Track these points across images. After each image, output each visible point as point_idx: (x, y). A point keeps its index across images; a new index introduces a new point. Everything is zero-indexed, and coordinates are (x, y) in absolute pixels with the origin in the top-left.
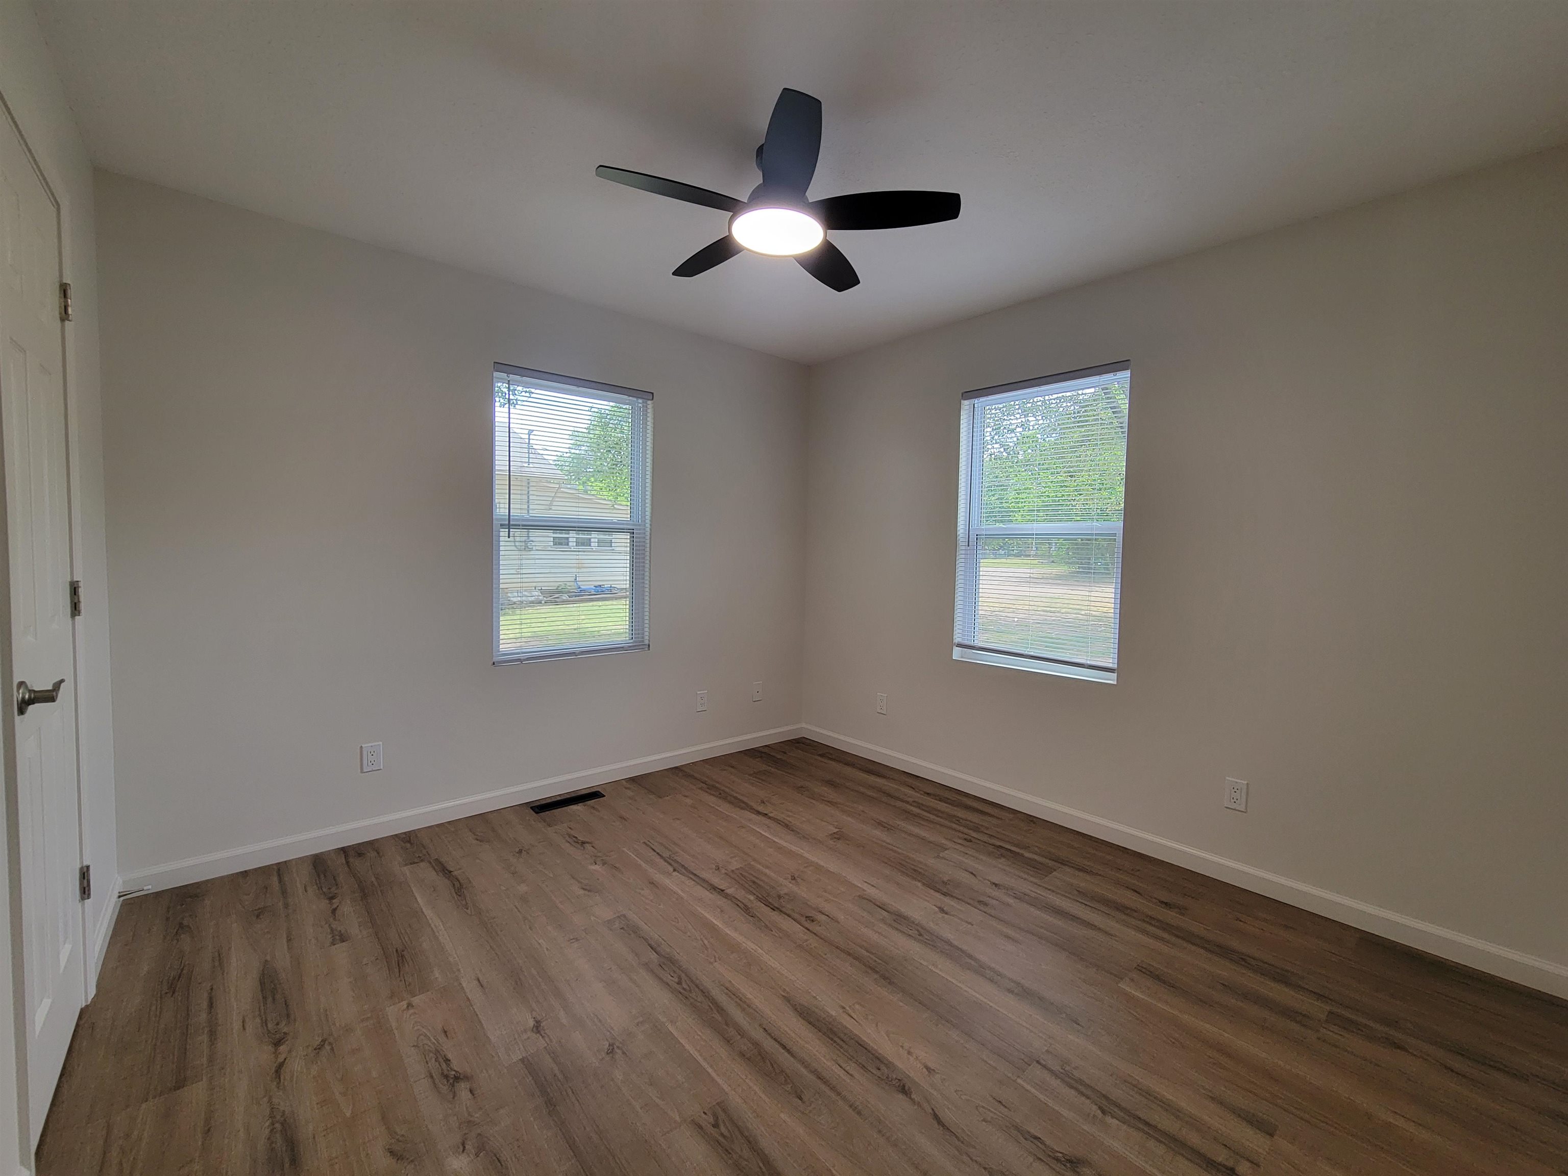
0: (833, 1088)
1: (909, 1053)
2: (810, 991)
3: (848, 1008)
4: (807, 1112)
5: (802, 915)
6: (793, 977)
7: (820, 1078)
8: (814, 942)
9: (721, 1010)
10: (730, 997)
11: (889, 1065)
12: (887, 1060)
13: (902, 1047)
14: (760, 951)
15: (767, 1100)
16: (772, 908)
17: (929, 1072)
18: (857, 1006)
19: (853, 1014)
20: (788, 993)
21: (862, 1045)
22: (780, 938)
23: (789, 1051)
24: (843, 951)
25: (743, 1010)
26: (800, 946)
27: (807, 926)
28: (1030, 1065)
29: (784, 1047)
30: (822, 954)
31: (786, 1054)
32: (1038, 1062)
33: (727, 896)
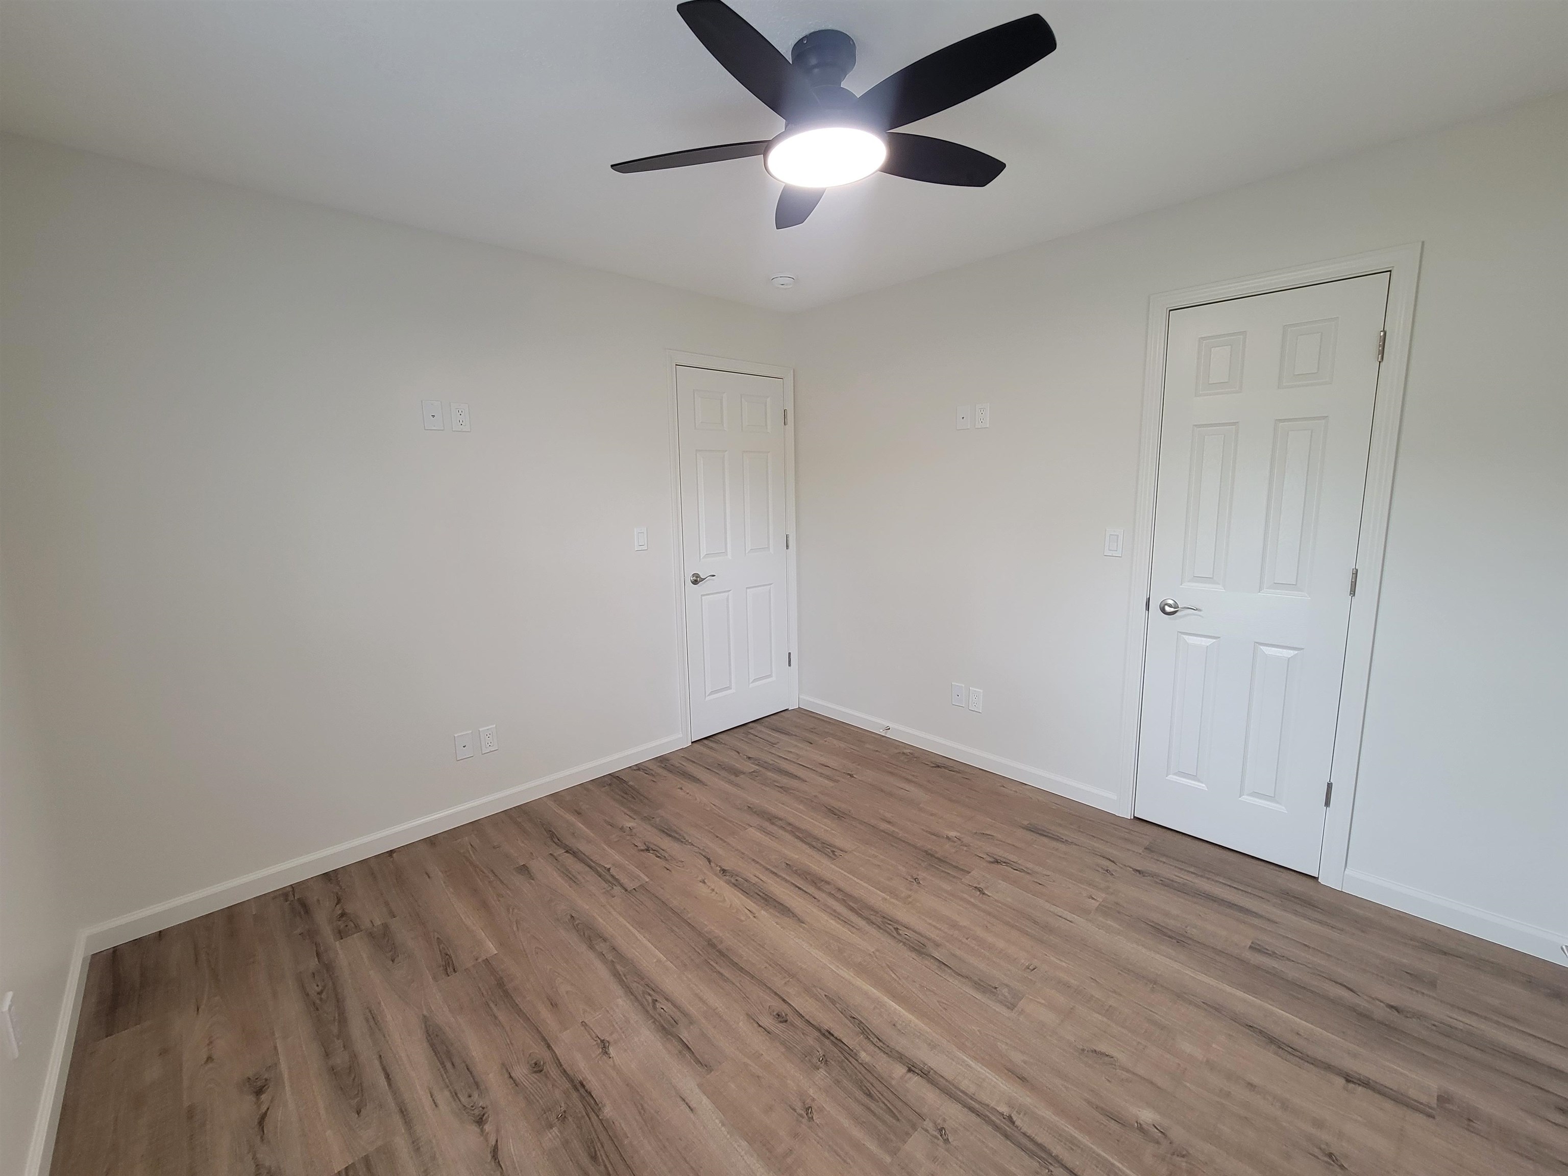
0: (767, 869)
1: (713, 890)
2: (782, 929)
3: (751, 917)
4: (783, 859)
5: (792, 1025)
6: (797, 941)
7: (775, 874)
8: (778, 982)
9: (852, 909)
10: (848, 920)
11: (728, 882)
12: (730, 886)
13: (717, 893)
14: (832, 967)
15: (807, 863)
16: (833, 1035)
17: (704, 881)
18: (743, 918)
19: (748, 912)
20: (801, 926)
21: (745, 892)
22: (814, 986)
23: (797, 887)
24: (747, 973)
25: (835, 911)
26: (793, 976)
27: (785, 1006)
28: (634, 889)
29: (799, 888)
30: (770, 968)
31: (798, 885)
32: (626, 890)
33: (901, 1058)
